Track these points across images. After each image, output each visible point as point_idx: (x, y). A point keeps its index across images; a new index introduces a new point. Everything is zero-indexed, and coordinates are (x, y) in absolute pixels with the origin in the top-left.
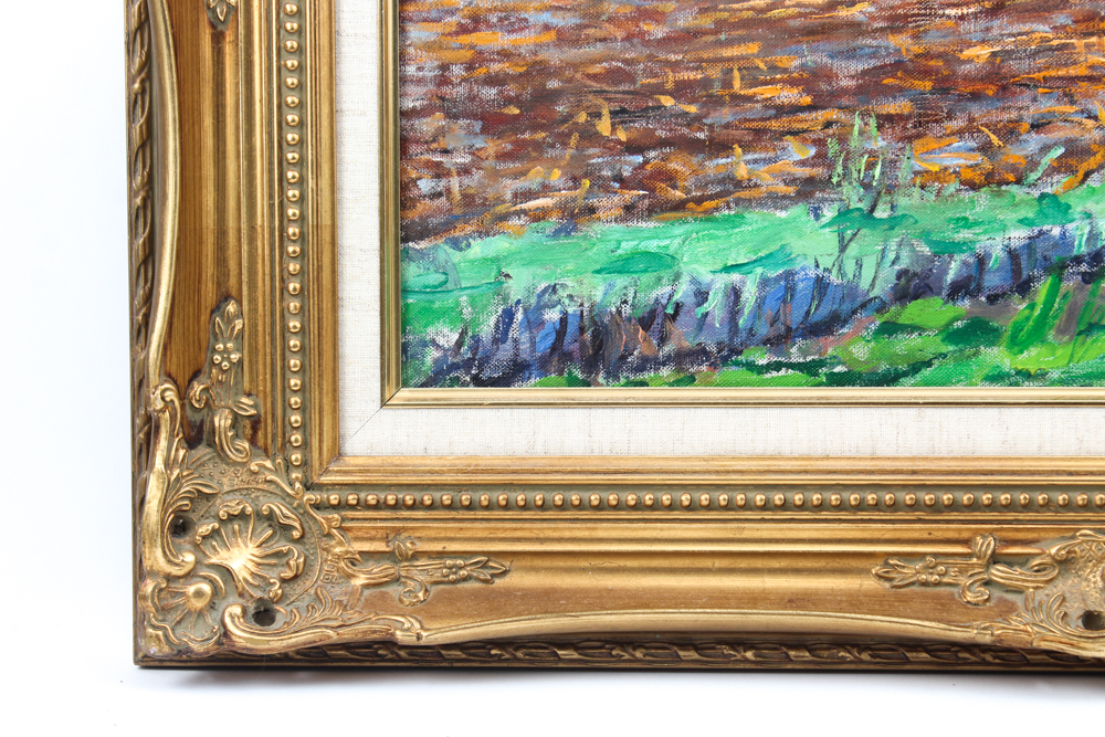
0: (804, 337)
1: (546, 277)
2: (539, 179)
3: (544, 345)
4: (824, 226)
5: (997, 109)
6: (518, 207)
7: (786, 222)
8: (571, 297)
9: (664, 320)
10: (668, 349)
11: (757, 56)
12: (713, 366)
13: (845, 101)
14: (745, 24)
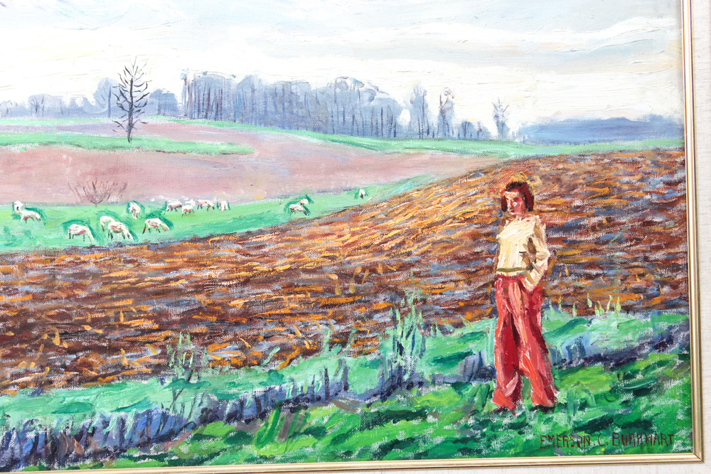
0: (157, 442)
1: (28, 416)
2: (24, 368)
3: (27, 450)
4: (166, 388)
5: (248, 329)
6: (13, 382)
7: (147, 386)
8: (40, 426)
9: (87, 436)
10: (89, 450)
11: (132, 306)
12: (112, 458)
13: (174, 327)
14: (125, 290)
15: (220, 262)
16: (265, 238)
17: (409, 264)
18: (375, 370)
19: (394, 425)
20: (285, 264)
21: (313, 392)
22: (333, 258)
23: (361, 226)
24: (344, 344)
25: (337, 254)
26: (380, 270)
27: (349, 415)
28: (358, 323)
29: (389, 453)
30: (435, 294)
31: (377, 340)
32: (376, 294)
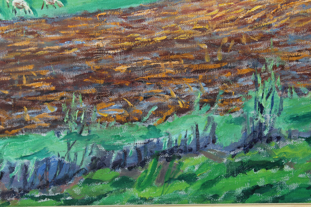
0: (54, 185)
4: (61, 140)
5: (130, 91)
7: (46, 138)
11: (33, 70)
12: (17, 198)
13: (68, 88)
14: (27, 57)
15: (107, 33)
16: (145, 13)
17: (270, 35)
18: (239, 126)
19: (255, 173)
20: (162, 35)
21: (186, 144)
22: (203, 30)
23: (228, 2)
24: (212, 104)
25: (207, 27)
26: (244, 40)
27: (216, 164)
28: (224, 86)
29: (250, 197)
30: (292, 61)
31: (241, 100)
32: (240, 61)
